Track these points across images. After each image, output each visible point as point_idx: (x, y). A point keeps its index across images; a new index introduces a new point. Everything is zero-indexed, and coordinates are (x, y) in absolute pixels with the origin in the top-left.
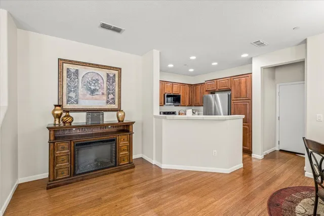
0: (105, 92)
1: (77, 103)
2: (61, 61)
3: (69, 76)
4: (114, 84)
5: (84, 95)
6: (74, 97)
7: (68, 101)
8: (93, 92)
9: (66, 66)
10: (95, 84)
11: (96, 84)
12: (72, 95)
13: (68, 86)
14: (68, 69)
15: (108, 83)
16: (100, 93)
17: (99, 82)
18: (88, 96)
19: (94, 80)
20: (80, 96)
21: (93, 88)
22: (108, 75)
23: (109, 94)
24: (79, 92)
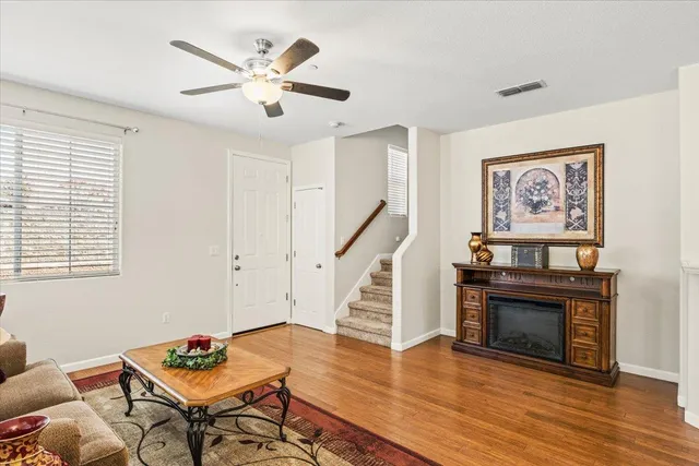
0: (562, 204)
1: (509, 230)
2: (486, 163)
3: (496, 185)
4: (584, 184)
5: (520, 215)
6: (504, 219)
7: (495, 226)
8: (536, 207)
9: (492, 169)
10: (539, 190)
11: (542, 191)
12: (502, 215)
13: (496, 201)
14: (495, 173)
15: (569, 185)
16: (552, 208)
17: (549, 186)
18: (528, 215)
19: (538, 184)
20: (514, 217)
21: (535, 199)
22: (568, 167)
23: (571, 207)
24: (512, 209)
